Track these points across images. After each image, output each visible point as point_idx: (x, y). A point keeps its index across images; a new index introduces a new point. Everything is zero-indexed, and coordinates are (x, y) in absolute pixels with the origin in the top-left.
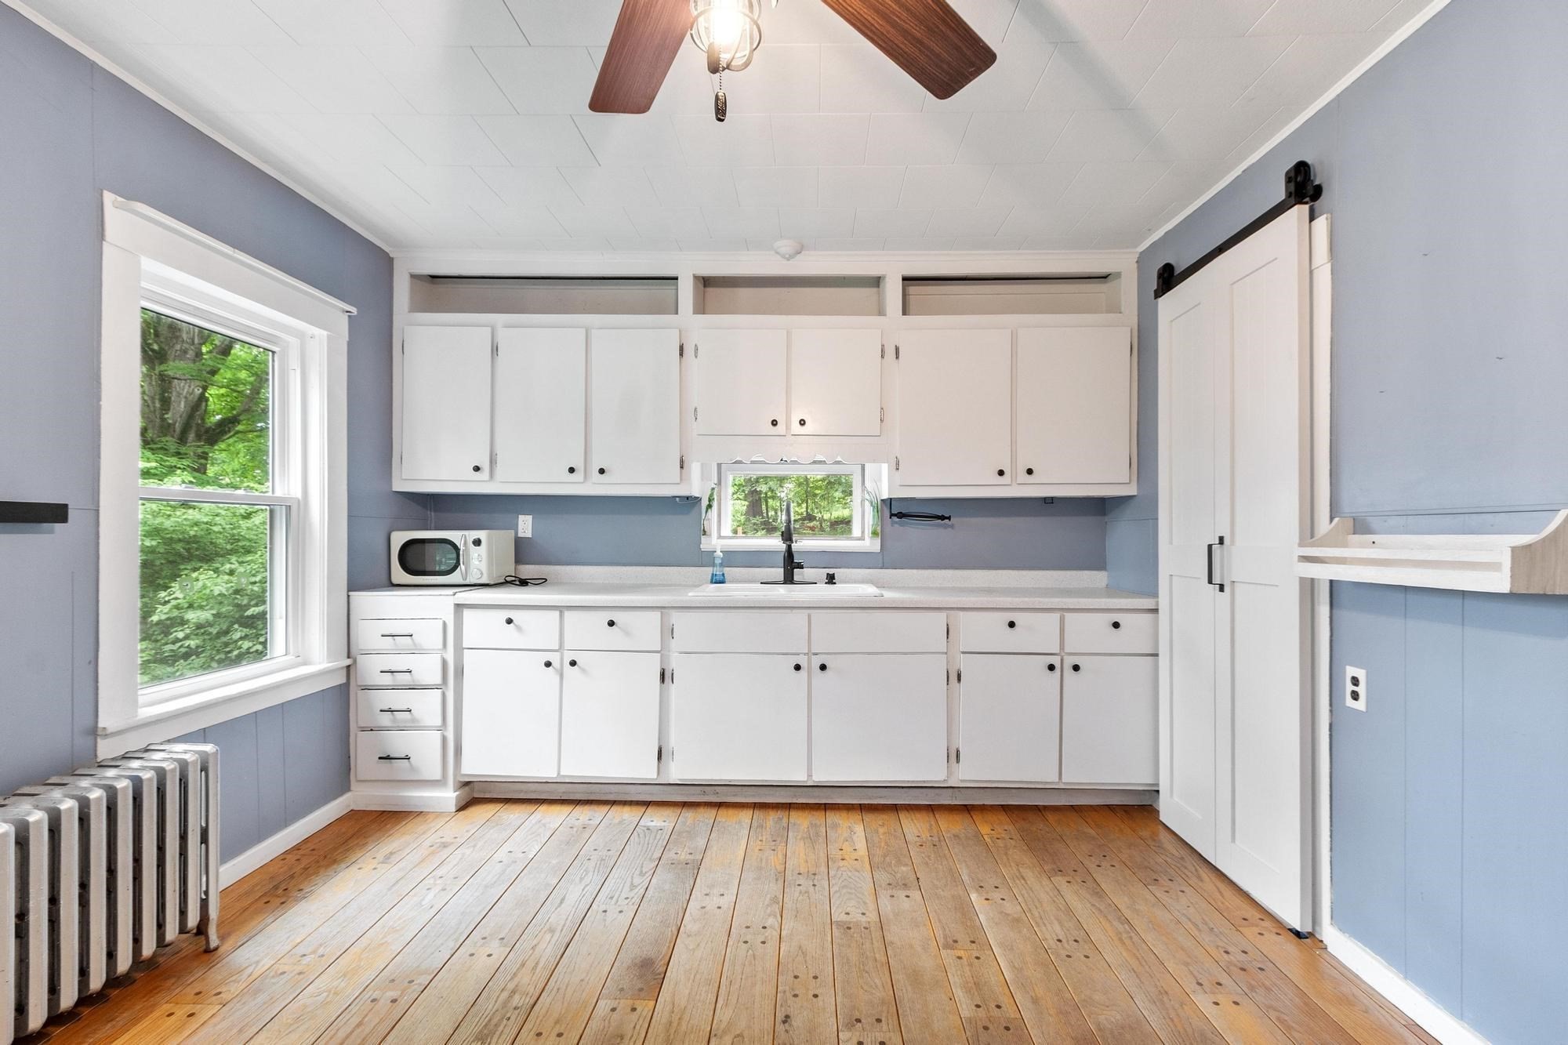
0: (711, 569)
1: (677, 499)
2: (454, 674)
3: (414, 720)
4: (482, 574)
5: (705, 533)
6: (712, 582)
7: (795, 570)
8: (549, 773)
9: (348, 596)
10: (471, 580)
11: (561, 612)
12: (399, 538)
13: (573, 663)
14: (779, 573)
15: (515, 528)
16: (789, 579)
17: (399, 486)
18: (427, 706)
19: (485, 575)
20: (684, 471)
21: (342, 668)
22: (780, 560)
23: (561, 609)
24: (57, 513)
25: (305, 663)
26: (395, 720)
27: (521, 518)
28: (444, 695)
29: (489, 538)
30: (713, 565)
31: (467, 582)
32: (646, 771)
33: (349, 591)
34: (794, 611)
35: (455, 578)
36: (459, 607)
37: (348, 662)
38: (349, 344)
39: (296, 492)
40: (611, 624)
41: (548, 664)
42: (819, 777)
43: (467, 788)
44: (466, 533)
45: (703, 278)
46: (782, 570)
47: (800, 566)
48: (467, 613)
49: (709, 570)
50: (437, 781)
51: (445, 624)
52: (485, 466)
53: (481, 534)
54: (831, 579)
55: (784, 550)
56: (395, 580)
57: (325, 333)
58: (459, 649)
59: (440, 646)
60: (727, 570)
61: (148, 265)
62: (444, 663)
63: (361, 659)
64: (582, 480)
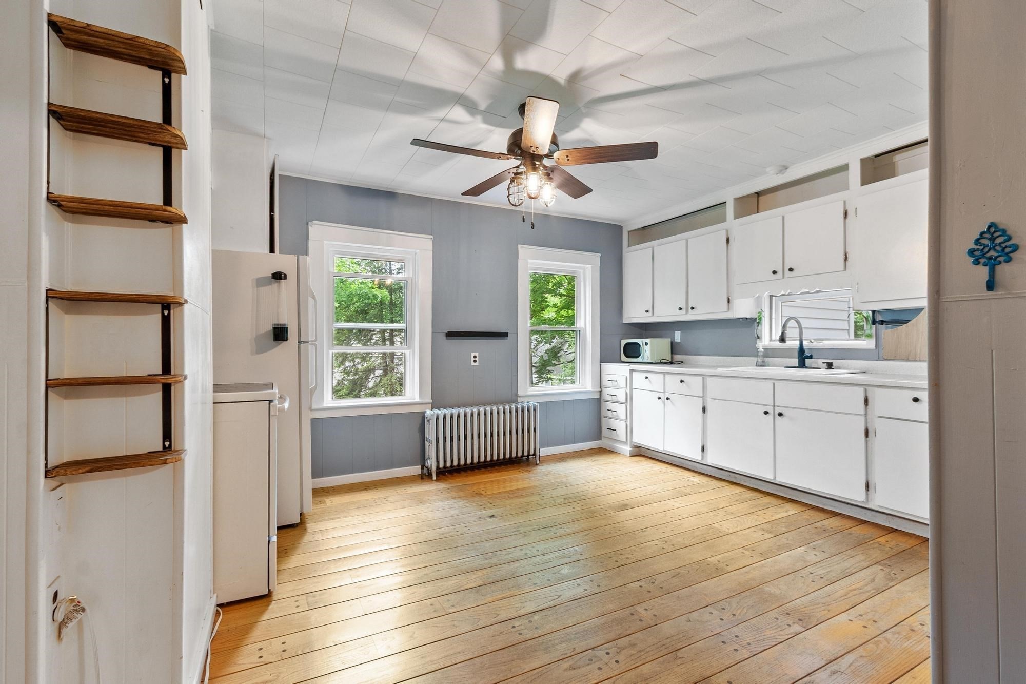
0: (756, 358)
1: (741, 320)
2: (629, 398)
3: (618, 416)
4: (648, 358)
5: (758, 338)
6: (756, 366)
7: (806, 360)
8: (660, 447)
9: (600, 365)
10: (645, 361)
11: (665, 375)
12: (624, 342)
13: (668, 399)
14: (795, 362)
15: (673, 337)
16: (802, 365)
17: (625, 321)
18: (621, 410)
19: (649, 359)
20: (730, 304)
21: (598, 392)
22: (796, 354)
23: (664, 373)
24: (504, 335)
25: (585, 388)
26: (612, 414)
27: (676, 332)
28: (626, 406)
29: (651, 341)
30: (757, 356)
31: (644, 361)
32: (696, 455)
33: (600, 363)
34: (767, 381)
35: (639, 360)
36: (632, 371)
37: (600, 390)
38: (600, 267)
39: (583, 326)
40: (682, 381)
41: (659, 398)
42: (780, 479)
43: (637, 449)
44: (643, 339)
45: (757, 193)
46: (797, 360)
47: (811, 357)
48: (634, 373)
49: (755, 359)
50: (623, 442)
51: (626, 377)
52: (650, 310)
53: (648, 340)
54: (830, 366)
55: (798, 347)
56: (623, 360)
57: (590, 266)
58: (631, 389)
59: (625, 387)
60: (766, 359)
61: (530, 261)
62: (626, 393)
63: (603, 388)
64: (684, 313)
